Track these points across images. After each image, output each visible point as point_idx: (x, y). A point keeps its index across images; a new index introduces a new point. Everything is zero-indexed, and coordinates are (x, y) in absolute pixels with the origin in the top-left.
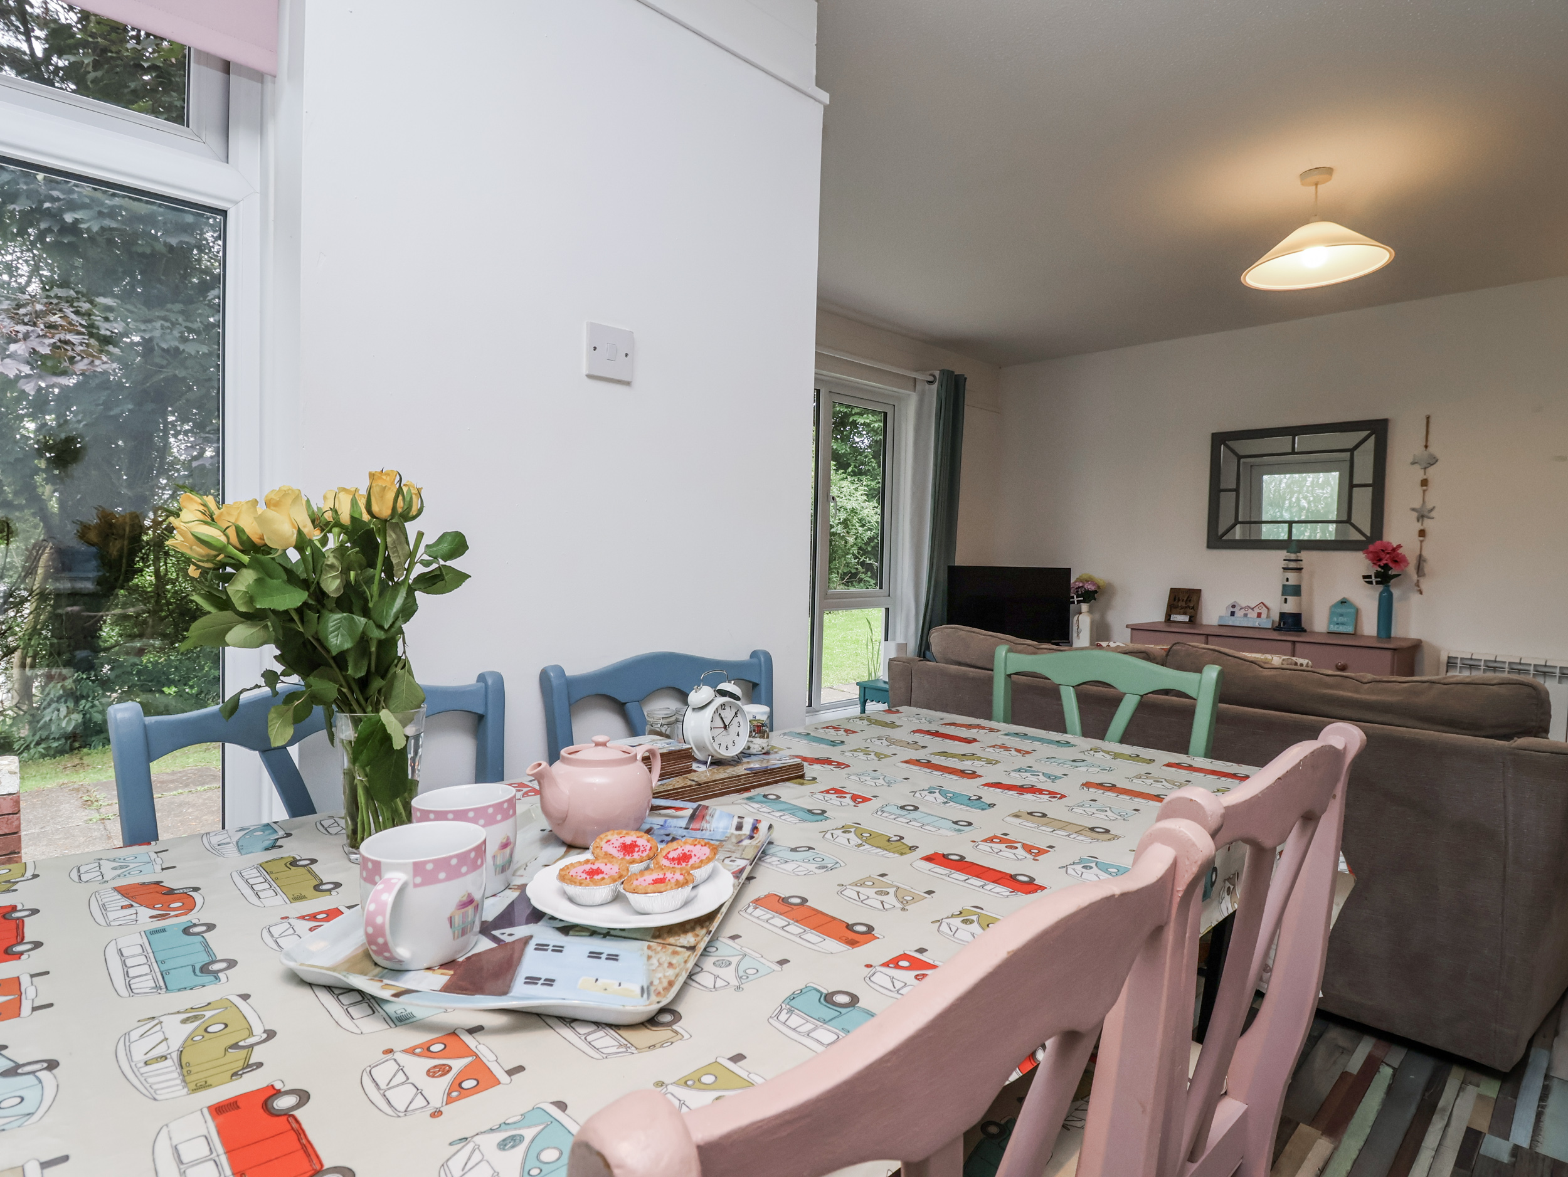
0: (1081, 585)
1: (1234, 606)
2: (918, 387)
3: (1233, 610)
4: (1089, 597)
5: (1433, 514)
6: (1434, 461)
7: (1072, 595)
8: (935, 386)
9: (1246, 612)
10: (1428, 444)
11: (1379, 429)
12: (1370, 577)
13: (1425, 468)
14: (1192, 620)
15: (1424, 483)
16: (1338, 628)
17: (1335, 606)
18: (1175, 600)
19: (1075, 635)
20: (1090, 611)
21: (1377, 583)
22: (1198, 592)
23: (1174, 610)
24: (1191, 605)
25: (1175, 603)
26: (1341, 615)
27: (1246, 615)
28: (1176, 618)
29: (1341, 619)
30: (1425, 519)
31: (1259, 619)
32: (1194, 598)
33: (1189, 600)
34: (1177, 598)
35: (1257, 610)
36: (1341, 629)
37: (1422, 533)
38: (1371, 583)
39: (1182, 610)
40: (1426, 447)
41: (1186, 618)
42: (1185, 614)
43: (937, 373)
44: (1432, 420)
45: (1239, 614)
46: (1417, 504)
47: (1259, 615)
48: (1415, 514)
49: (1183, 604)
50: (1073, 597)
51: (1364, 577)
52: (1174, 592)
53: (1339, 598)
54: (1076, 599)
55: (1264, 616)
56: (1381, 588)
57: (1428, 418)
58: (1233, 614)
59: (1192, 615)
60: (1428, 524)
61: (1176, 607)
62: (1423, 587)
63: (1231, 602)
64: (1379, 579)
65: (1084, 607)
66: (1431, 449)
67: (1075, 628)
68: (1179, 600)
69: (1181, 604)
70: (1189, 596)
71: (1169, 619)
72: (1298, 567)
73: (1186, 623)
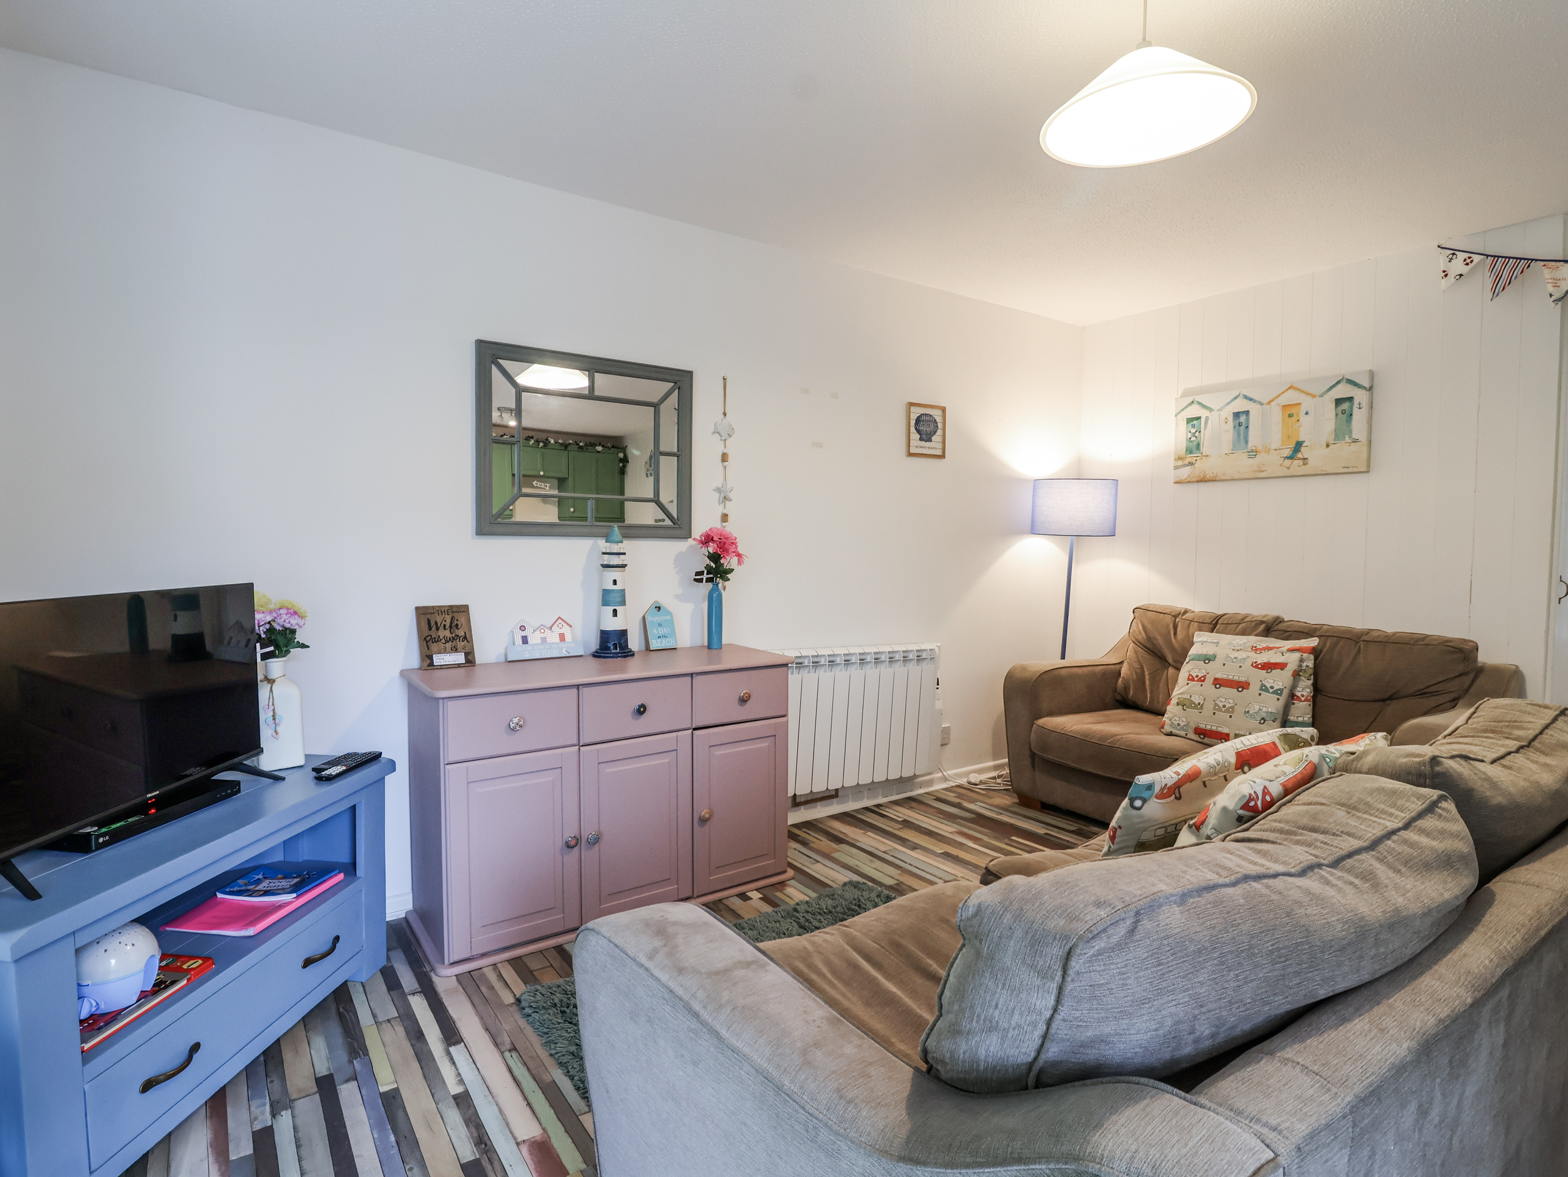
0: (268, 617)
1: (522, 627)
3: (524, 634)
4: (287, 643)
6: (731, 432)
9: (543, 635)
11: (679, 382)
13: (724, 440)
14: (470, 661)
15: (724, 458)
17: (650, 613)
18: (430, 628)
20: (290, 674)
21: (708, 580)
22: (464, 609)
23: (434, 647)
24: (461, 633)
25: (433, 633)
26: (660, 625)
27: (544, 640)
28: (438, 659)
29: (661, 631)
30: (727, 502)
31: (563, 645)
32: (460, 620)
33: (452, 625)
34: (433, 623)
35: (557, 630)
36: (665, 644)
39: (448, 645)
40: (724, 414)
41: (460, 658)
42: (455, 650)
44: (729, 384)
45: (534, 637)
46: (720, 484)
47: (562, 637)
48: (718, 495)
49: (447, 633)
52: (422, 614)
55: (568, 638)
56: (710, 586)
57: (723, 377)
58: (525, 640)
59: (467, 650)
61: (437, 640)
63: (516, 623)
64: (708, 576)
66: (729, 418)
68: (438, 629)
69: (444, 633)
70: (448, 619)
71: (431, 664)
72: (621, 563)
73: (459, 666)
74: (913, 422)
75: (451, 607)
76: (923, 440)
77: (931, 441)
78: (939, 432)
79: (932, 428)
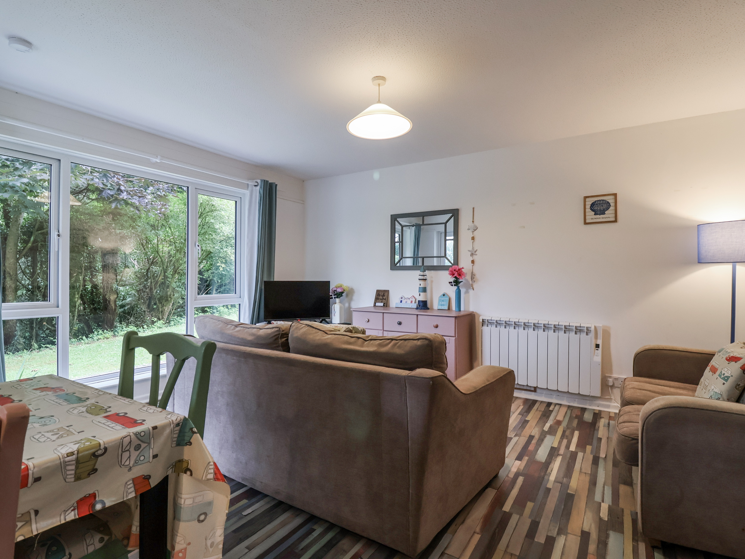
0: (335, 289)
1: (402, 298)
2: (250, 188)
3: (401, 300)
4: (339, 295)
5: (477, 253)
6: (476, 228)
7: (331, 294)
8: (258, 188)
9: (406, 301)
10: (474, 221)
11: (455, 213)
12: (451, 283)
13: (473, 232)
14: (386, 305)
15: (473, 238)
16: (442, 307)
17: (440, 297)
19: (333, 314)
20: (340, 302)
21: (455, 285)
22: (388, 291)
23: (377, 300)
24: (385, 298)
25: (378, 297)
26: (443, 301)
27: (406, 302)
28: (377, 304)
29: (443, 303)
30: (474, 256)
31: (411, 304)
32: (386, 294)
33: (383, 295)
34: (379, 295)
35: (411, 300)
36: (443, 308)
37: (473, 262)
38: (452, 285)
40: (473, 222)
41: (382, 304)
42: (382, 302)
43: (259, 181)
44: (475, 210)
45: (404, 301)
46: (471, 249)
47: (412, 302)
48: (470, 253)
50: (332, 296)
51: (450, 283)
52: (378, 292)
53: (442, 293)
54: (333, 296)
56: (456, 287)
57: (473, 208)
58: (401, 302)
59: (385, 302)
60: (475, 258)
62: (474, 287)
63: (400, 296)
64: (455, 284)
65: (337, 300)
66: (475, 223)
67: (333, 311)
69: (381, 297)
70: (383, 293)
71: (375, 305)
72: (425, 278)
73: (381, 306)
74: (588, 207)
75: (384, 290)
76: (597, 214)
77: (605, 214)
78: (612, 208)
79: (605, 206)
